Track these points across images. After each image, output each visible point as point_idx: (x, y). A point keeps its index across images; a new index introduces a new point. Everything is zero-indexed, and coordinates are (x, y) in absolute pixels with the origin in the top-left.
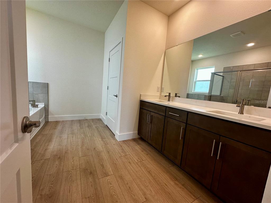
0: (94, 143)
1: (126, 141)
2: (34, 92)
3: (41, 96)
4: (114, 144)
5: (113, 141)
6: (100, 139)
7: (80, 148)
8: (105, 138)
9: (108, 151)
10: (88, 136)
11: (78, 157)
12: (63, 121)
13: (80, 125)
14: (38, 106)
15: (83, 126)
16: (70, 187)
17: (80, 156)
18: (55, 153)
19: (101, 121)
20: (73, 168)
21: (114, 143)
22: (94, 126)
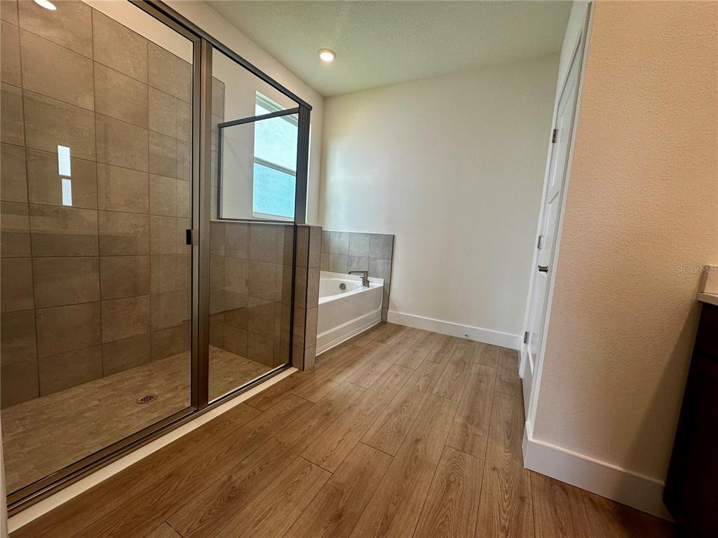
0: (431, 423)
1: (564, 489)
2: (371, 256)
3: (380, 264)
4: (494, 469)
5: (501, 454)
6: (459, 420)
7: (386, 414)
8: (478, 425)
9: (452, 479)
10: (435, 392)
11: (358, 440)
12: (413, 329)
13: (440, 350)
14: (370, 283)
15: (445, 356)
16: (270, 510)
17: (366, 439)
18: (332, 398)
19: (511, 360)
20: (324, 461)
21: (499, 466)
22: (475, 369)
